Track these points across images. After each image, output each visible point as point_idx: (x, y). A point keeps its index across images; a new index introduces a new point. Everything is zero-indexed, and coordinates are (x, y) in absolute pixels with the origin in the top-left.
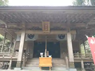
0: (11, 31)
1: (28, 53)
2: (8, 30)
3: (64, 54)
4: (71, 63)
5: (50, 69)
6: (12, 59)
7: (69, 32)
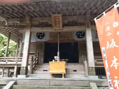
0: (16, 30)
1: (37, 57)
2: (12, 29)
3: (83, 57)
4: (91, 69)
5: (63, 77)
6: (18, 65)
7: (88, 27)
